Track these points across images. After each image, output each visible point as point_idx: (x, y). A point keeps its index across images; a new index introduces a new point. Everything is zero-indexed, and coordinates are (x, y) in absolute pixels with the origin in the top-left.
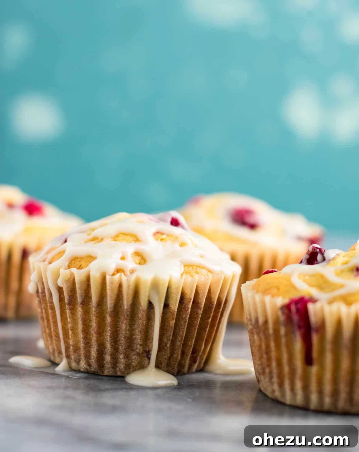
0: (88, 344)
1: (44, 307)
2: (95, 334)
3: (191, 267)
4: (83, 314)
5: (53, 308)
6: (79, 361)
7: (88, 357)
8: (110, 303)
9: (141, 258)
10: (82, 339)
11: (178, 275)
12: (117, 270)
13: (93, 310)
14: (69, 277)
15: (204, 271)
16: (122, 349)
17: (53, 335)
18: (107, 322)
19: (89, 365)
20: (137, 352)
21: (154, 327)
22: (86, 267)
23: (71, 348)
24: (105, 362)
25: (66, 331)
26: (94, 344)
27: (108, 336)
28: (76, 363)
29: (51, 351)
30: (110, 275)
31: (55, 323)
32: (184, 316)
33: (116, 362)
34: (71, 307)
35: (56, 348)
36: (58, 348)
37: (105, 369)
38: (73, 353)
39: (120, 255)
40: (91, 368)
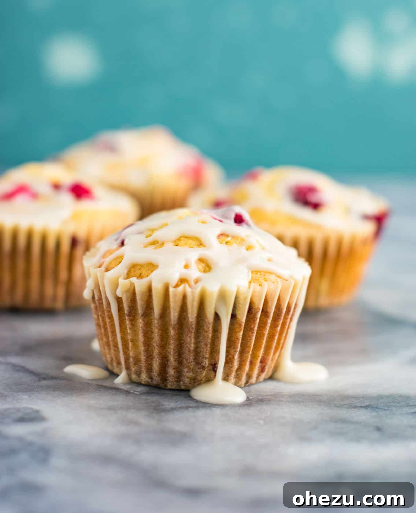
0: (149, 357)
1: (101, 315)
2: (157, 347)
3: (259, 274)
4: (144, 326)
5: (111, 317)
6: (140, 373)
7: (149, 370)
8: (174, 315)
9: (205, 265)
10: (143, 351)
11: (247, 284)
12: (180, 280)
13: (156, 322)
14: (128, 287)
15: (273, 277)
16: (186, 362)
17: (112, 345)
18: (170, 335)
19: (151, 378)
20: (202, 365)
21: (220, 339)
22: (148, 276)
23: (131, 360)
24: (168, 375)
25: (125, 341)
26: (156, 357)
27: (172, 349)
28: (137, 375)
29: (109, 360)
30: (172, 287)
31: (114, 332)
32: (252, 326)
33: (180, 376)
34: (131, 318)
35: (114, 358)
36: (116, 358)
37: (168, 383)
38: (133, 365)
39: (183, 264)
40: (153, 381)
